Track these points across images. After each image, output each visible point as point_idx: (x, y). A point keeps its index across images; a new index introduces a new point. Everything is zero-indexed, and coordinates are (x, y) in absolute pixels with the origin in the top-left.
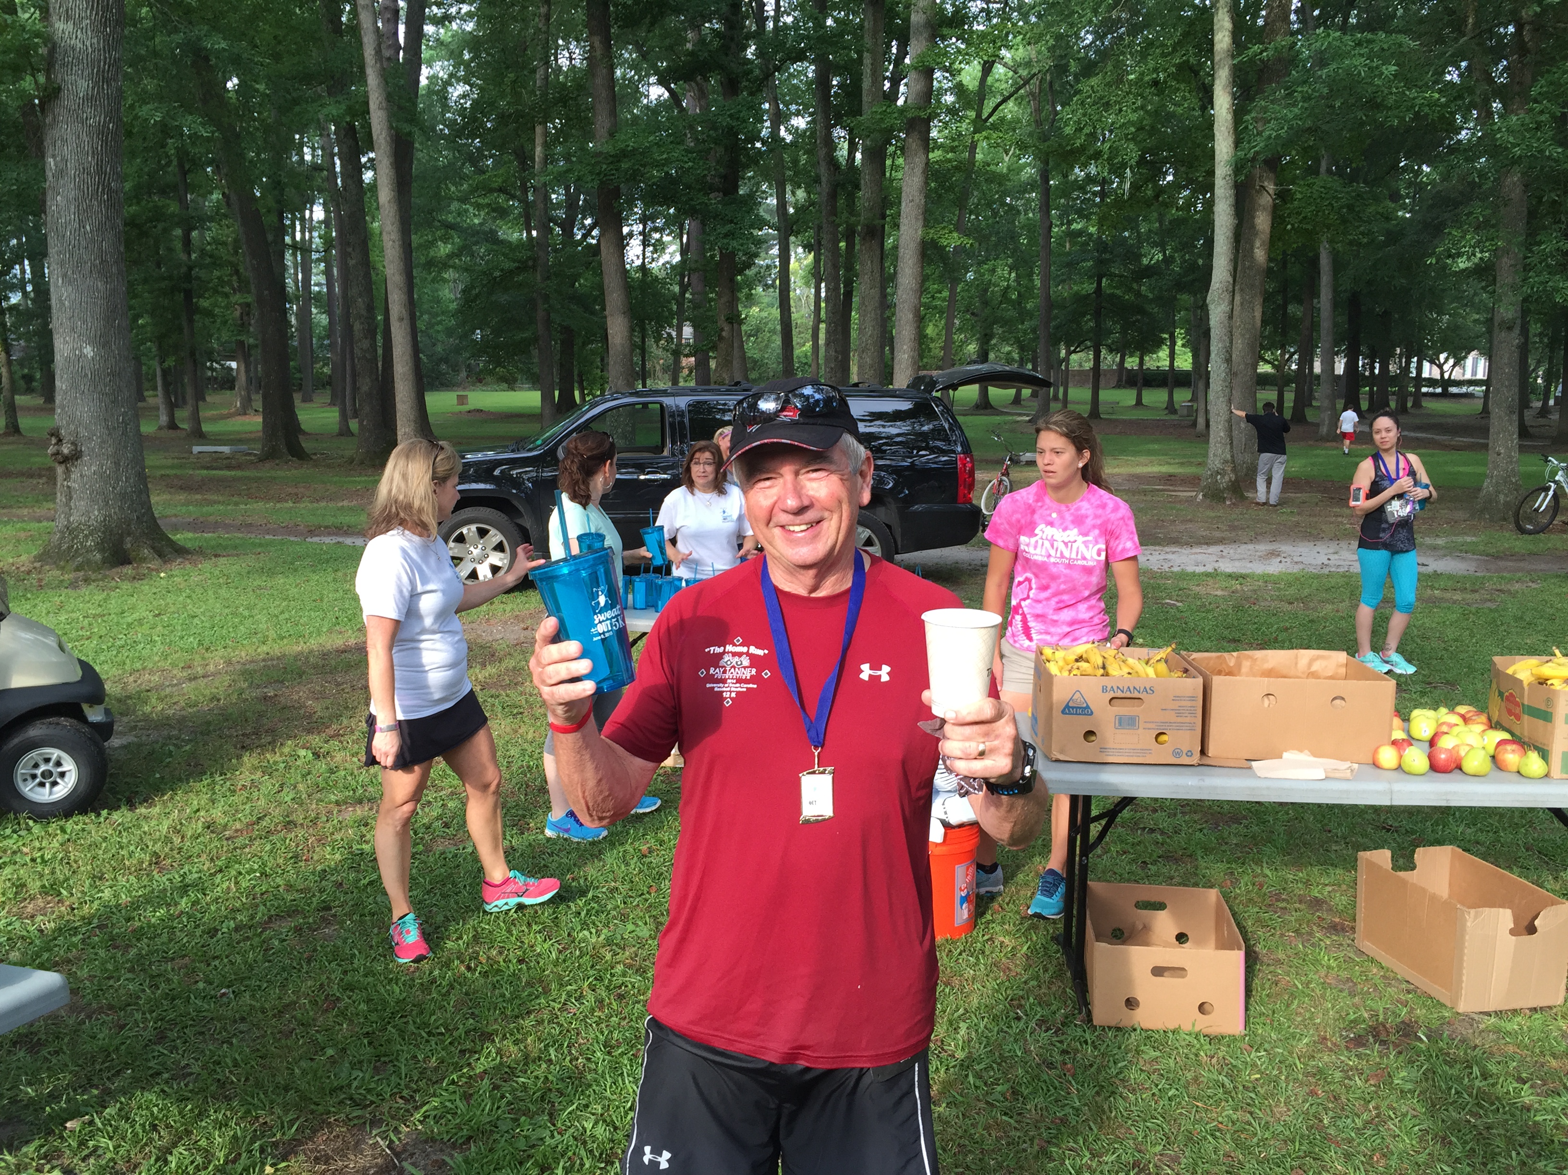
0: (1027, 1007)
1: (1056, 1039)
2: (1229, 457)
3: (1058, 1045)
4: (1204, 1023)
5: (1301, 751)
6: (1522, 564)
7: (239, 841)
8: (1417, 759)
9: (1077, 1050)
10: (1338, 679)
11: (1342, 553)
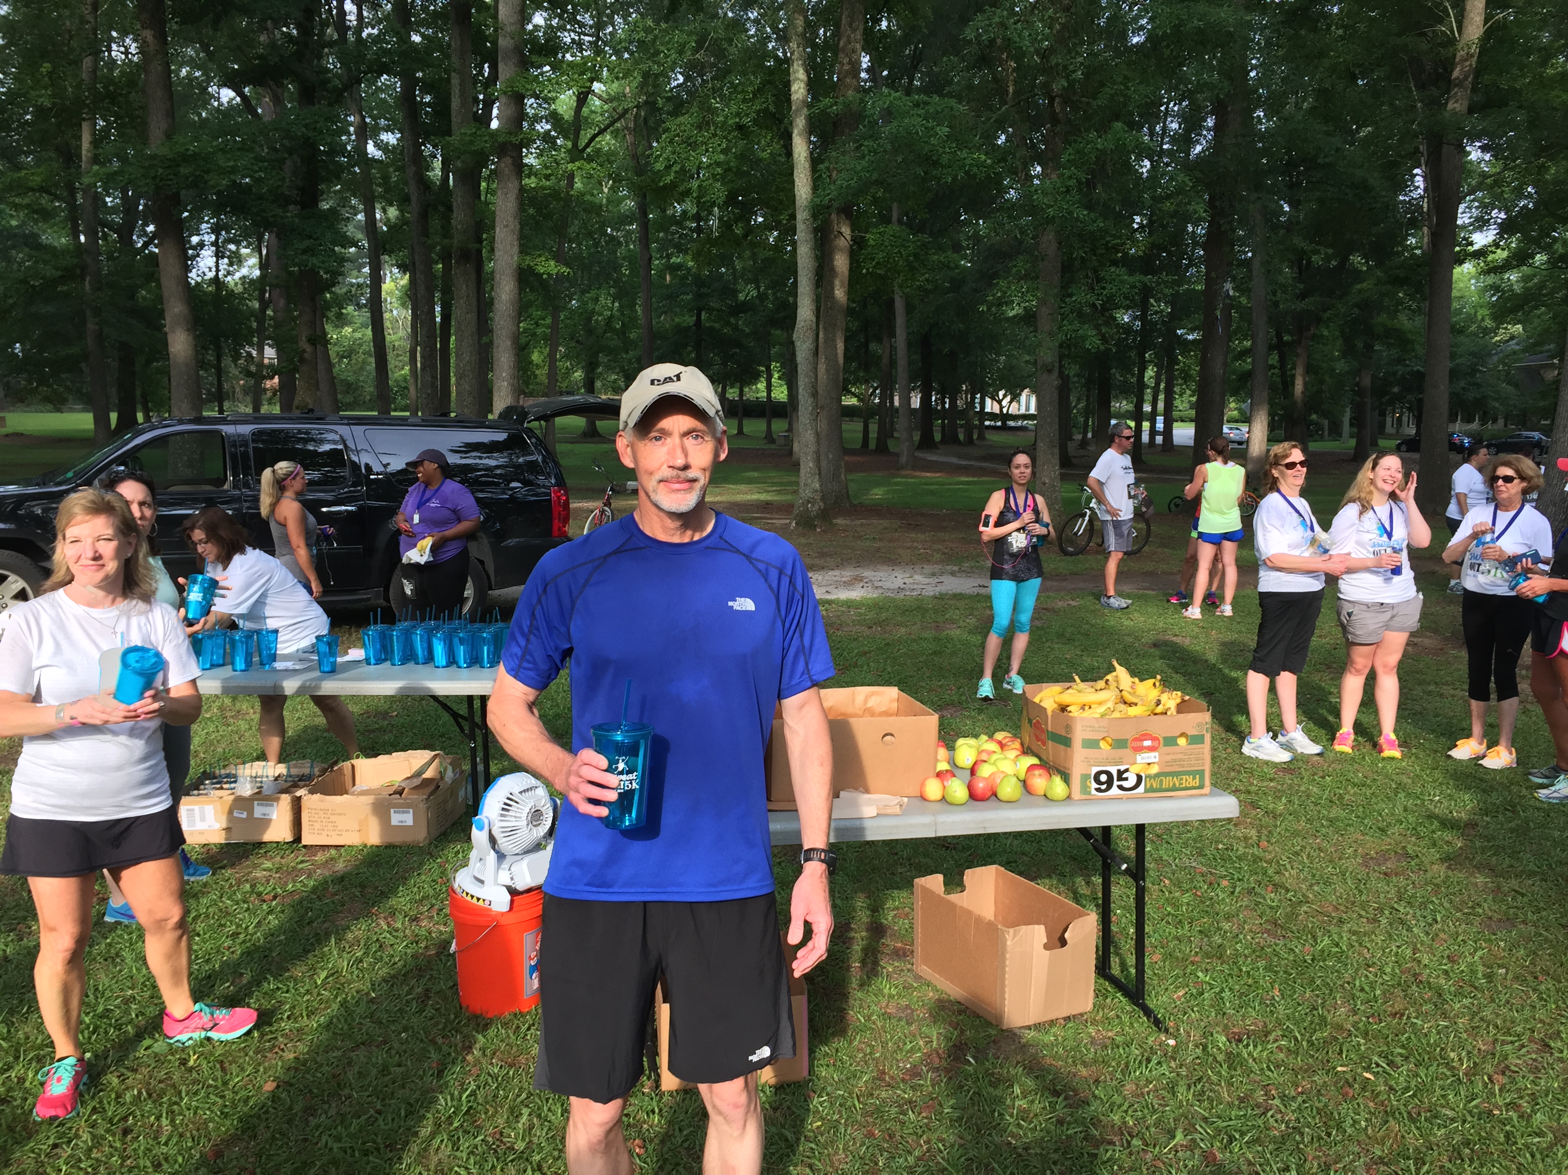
2: (818, 486)
5: (855, 789)
6: (1064, 584)
8: (958, 790)
10: (891, 715)
11: (917, 576)
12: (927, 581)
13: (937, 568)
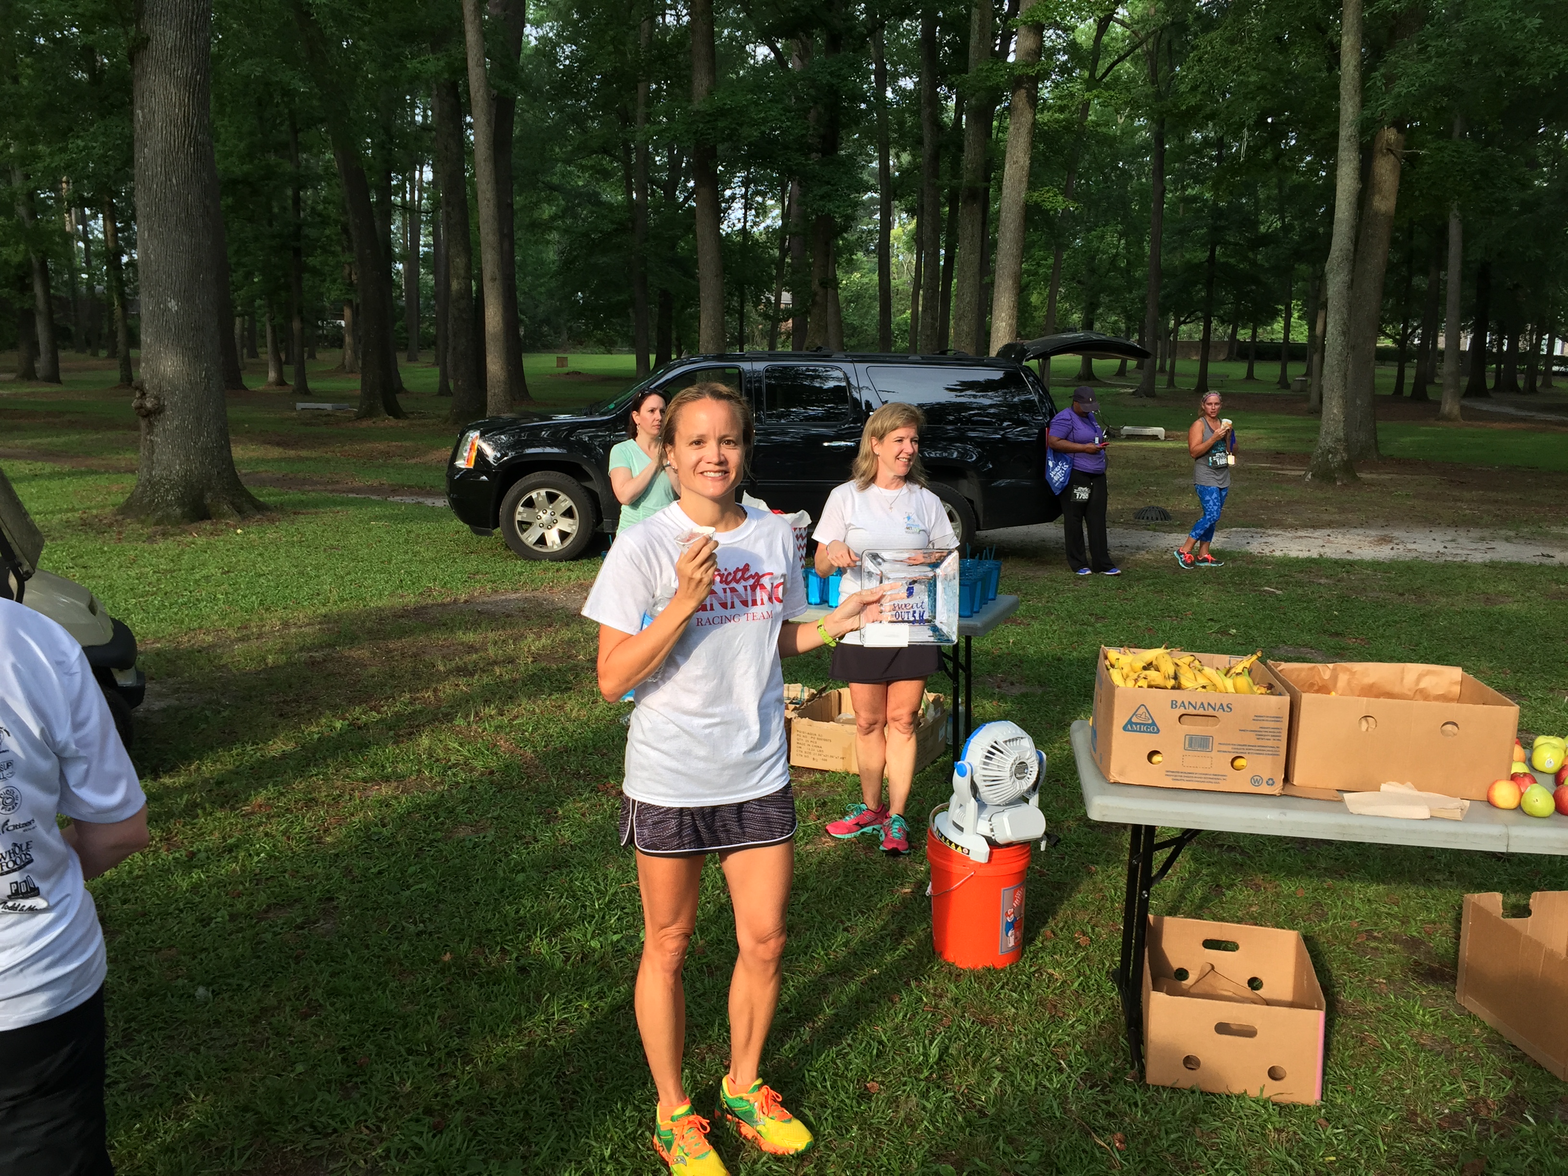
0: (1072, 1057)
1: (1101, 1098)
2: (1342, 434)
3: (1103, 1106)
4: (1273, 1090)
5: (1402, 782)
7: (255, 819)
8: (1540, 799)
9: (1126, 1114)
10: (1451, 700)
11: (1460, 540)
12: (1474, 546)
13: (1486, 533)
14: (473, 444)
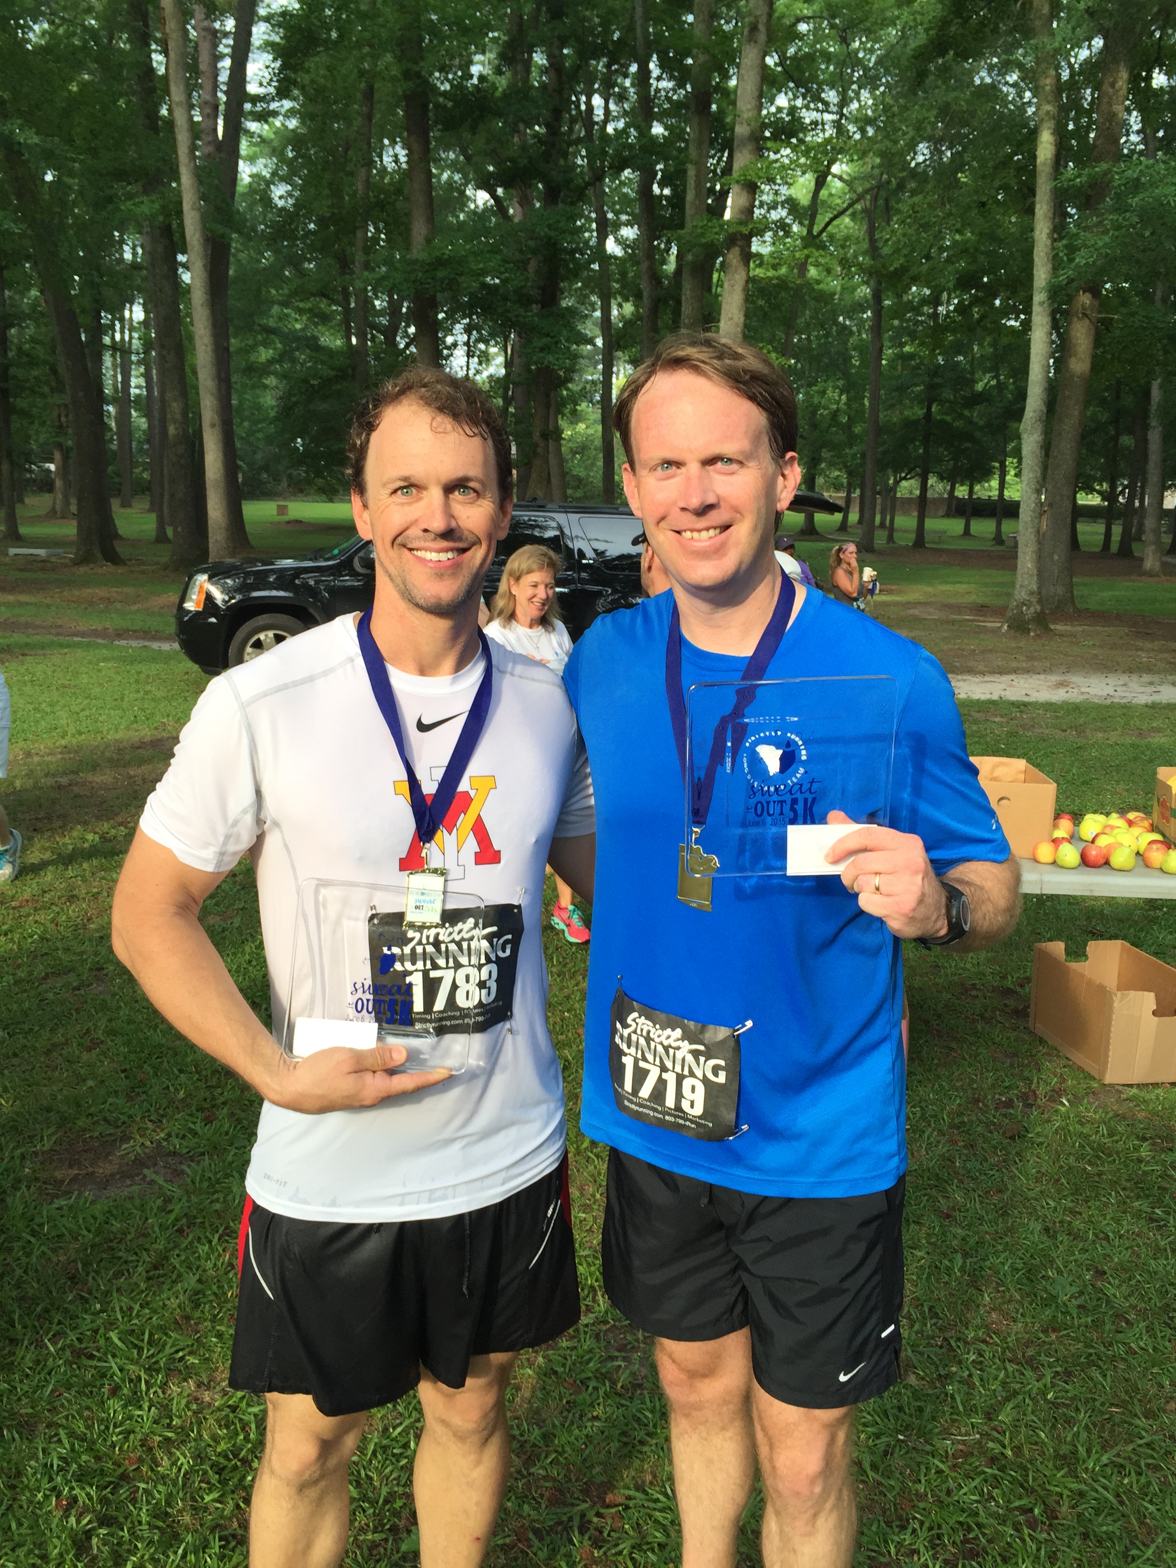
2: (1035, 588)
8: (1070, 854)
10: (1021, 781)
11: (1131, 685)
14: (201, 587)
